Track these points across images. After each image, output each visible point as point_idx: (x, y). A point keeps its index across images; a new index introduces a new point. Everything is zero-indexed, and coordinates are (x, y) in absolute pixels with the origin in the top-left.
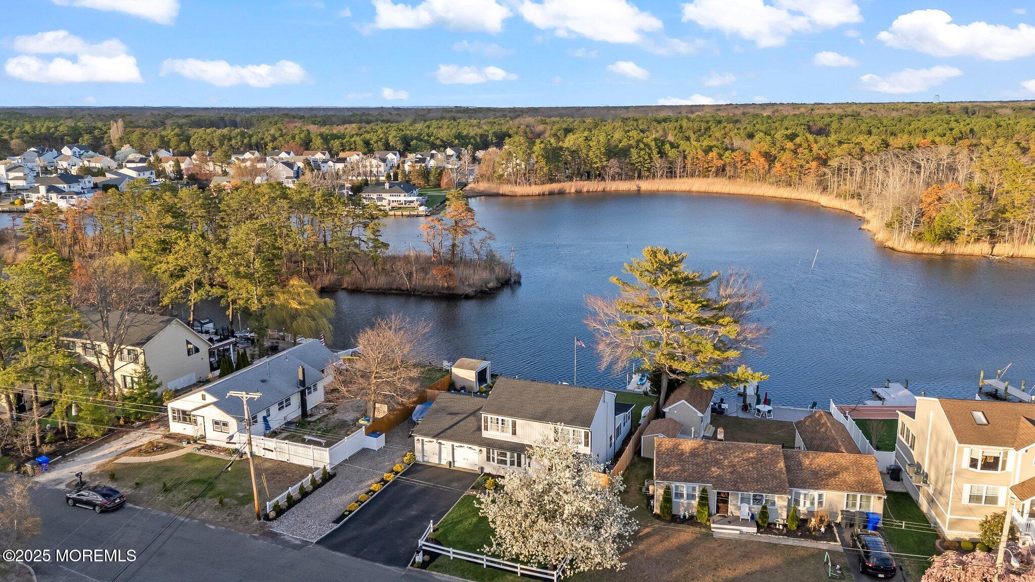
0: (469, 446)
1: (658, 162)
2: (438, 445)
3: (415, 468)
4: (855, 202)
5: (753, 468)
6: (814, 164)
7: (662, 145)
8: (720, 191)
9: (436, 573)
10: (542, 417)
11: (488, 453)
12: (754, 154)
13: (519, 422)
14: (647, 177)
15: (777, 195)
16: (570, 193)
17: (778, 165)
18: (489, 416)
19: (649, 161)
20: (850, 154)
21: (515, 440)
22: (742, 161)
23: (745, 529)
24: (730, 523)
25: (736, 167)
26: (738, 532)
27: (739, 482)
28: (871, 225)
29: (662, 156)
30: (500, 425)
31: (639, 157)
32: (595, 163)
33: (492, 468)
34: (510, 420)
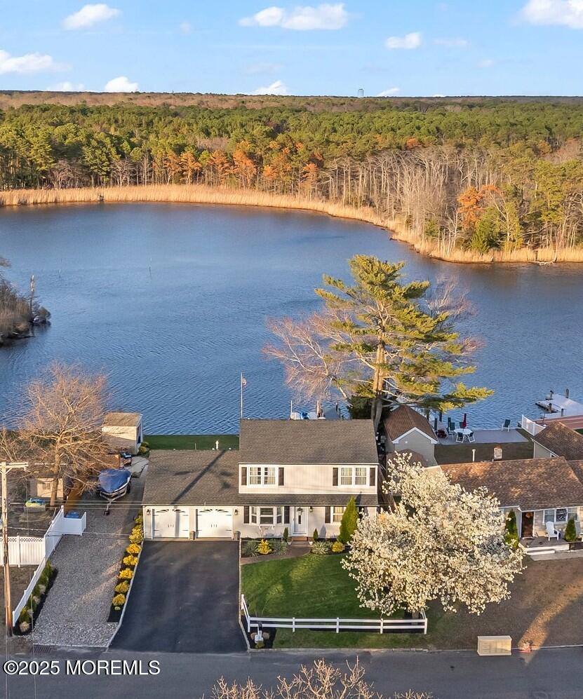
0: (219, 508)
1: (119, 165)
2: (174, 514)
3: (149, 546)
4: (368, 209)
5: (550, 483)
6: (312, 166)
7: (119, 143)
8: (205, 201)
9: (287, 649)
10: (317, 458)
11: (246, 513)
12: (238, 155)
13: (287, 468)
14: (108, 184)
15: (274, 204)
16: (11, 205)
17: (268, 169)
18: (248, 466)
19: (108, 163)
20: (349, 155)
21: (283, 491)
22: (222, 164)
23: (558, 548)
24: (541, 544)
25: (215, 171)
26: (553, 552)
27: (544, 499)
28: (403, 234)
29: (123, 157)
30: (263, 475)
31: (96, 157)
32: (41, 166)
33: (252, 531)
34: (277, 467)
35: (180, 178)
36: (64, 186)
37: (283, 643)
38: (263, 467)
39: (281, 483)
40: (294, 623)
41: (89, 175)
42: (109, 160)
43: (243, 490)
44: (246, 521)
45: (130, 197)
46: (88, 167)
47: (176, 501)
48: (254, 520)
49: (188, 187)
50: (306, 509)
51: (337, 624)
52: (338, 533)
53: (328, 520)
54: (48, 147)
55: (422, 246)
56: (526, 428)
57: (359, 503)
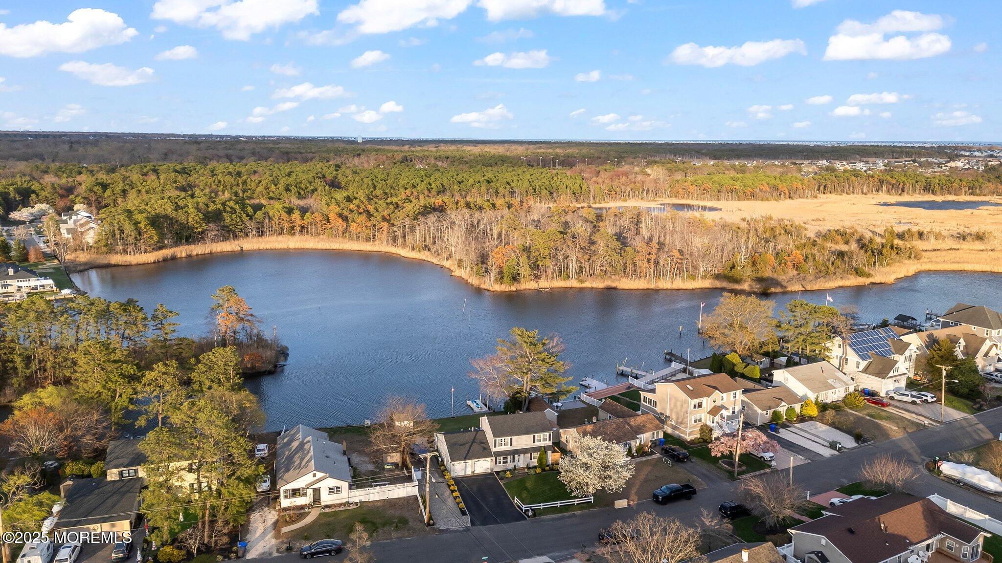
0: (483, 459)
1: (251, 225)
2: (464, 464)
4: (427, 253)
6: (384, 224)
7: (244, 208)
10: (526, 432)
11: (496, 460)
12: (331, 215)
13: (514, 437)
14: (243, 237)
16: (182, 258)
17: (353, 225)
18: (497, 439)
19: (241, 223)
21: (512, 448)
22: (321, 221)
25: (316, 227)
28: (458, 272)
29: (251, 219)
30: (503, 442)
31: (232, 220)
32: (197, 228)
33: (500, 467)
34: (509, 438)
35: (292, 231)
36: (213, 240)
37: (540, 514)
38: (503, 438)
39: (511, 445)
40: (542, 506)
41: (228, 232)
42: (242, 221)
43: (494, 450)
44: (496, 463)
45: (262, 247)
46: (228, 227)
47: (465, 459)
48: (500, 463)
49: (298, 237)
50: (522, 455)
51: (559, 504)
52: (536, 464)
53: (531, 459)
54: (201, 215)
55: (474, 281)
56: (584, 399)
57: (545, 449)
